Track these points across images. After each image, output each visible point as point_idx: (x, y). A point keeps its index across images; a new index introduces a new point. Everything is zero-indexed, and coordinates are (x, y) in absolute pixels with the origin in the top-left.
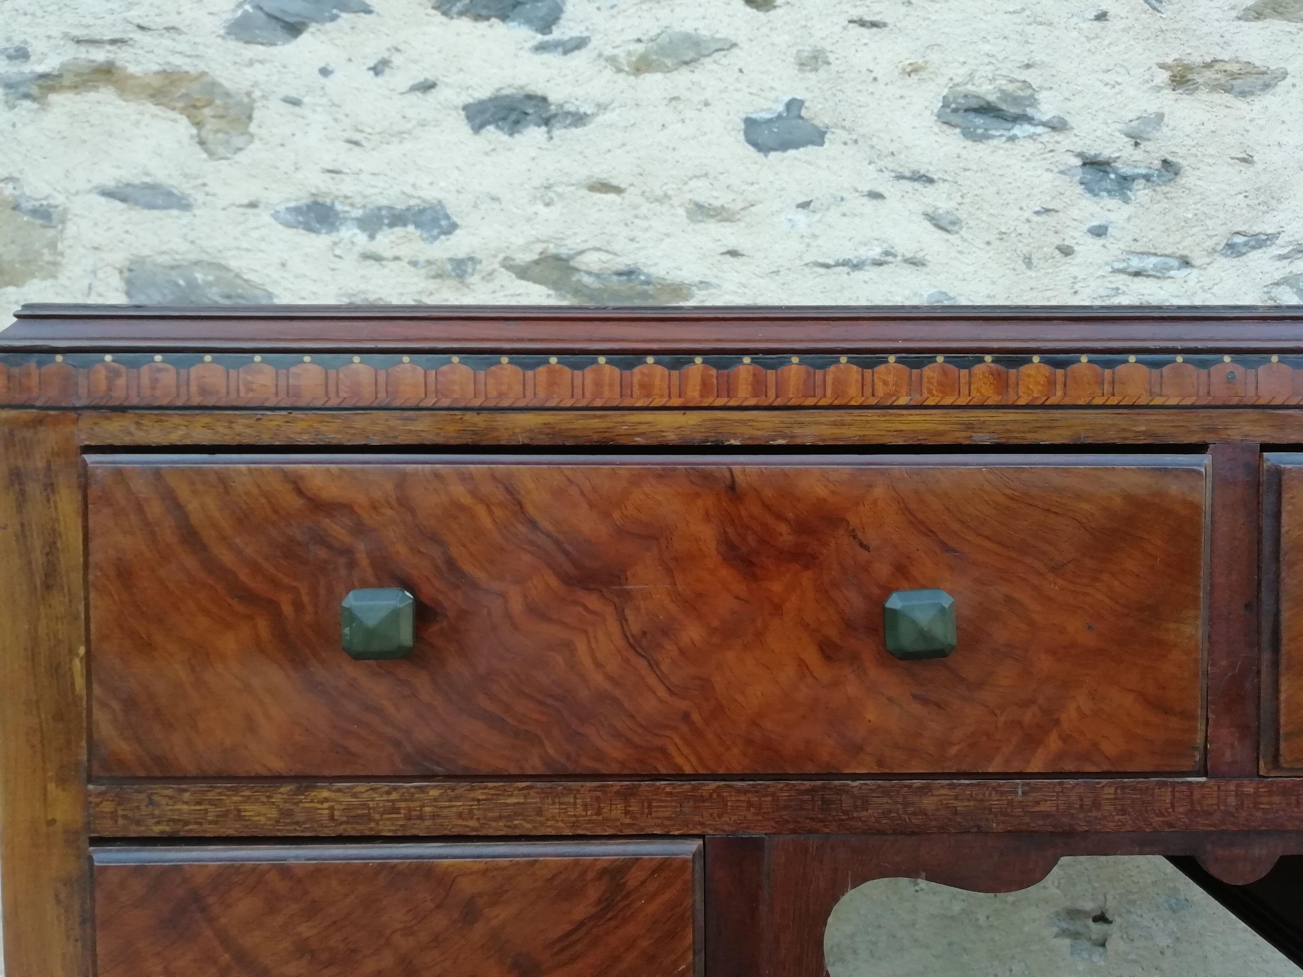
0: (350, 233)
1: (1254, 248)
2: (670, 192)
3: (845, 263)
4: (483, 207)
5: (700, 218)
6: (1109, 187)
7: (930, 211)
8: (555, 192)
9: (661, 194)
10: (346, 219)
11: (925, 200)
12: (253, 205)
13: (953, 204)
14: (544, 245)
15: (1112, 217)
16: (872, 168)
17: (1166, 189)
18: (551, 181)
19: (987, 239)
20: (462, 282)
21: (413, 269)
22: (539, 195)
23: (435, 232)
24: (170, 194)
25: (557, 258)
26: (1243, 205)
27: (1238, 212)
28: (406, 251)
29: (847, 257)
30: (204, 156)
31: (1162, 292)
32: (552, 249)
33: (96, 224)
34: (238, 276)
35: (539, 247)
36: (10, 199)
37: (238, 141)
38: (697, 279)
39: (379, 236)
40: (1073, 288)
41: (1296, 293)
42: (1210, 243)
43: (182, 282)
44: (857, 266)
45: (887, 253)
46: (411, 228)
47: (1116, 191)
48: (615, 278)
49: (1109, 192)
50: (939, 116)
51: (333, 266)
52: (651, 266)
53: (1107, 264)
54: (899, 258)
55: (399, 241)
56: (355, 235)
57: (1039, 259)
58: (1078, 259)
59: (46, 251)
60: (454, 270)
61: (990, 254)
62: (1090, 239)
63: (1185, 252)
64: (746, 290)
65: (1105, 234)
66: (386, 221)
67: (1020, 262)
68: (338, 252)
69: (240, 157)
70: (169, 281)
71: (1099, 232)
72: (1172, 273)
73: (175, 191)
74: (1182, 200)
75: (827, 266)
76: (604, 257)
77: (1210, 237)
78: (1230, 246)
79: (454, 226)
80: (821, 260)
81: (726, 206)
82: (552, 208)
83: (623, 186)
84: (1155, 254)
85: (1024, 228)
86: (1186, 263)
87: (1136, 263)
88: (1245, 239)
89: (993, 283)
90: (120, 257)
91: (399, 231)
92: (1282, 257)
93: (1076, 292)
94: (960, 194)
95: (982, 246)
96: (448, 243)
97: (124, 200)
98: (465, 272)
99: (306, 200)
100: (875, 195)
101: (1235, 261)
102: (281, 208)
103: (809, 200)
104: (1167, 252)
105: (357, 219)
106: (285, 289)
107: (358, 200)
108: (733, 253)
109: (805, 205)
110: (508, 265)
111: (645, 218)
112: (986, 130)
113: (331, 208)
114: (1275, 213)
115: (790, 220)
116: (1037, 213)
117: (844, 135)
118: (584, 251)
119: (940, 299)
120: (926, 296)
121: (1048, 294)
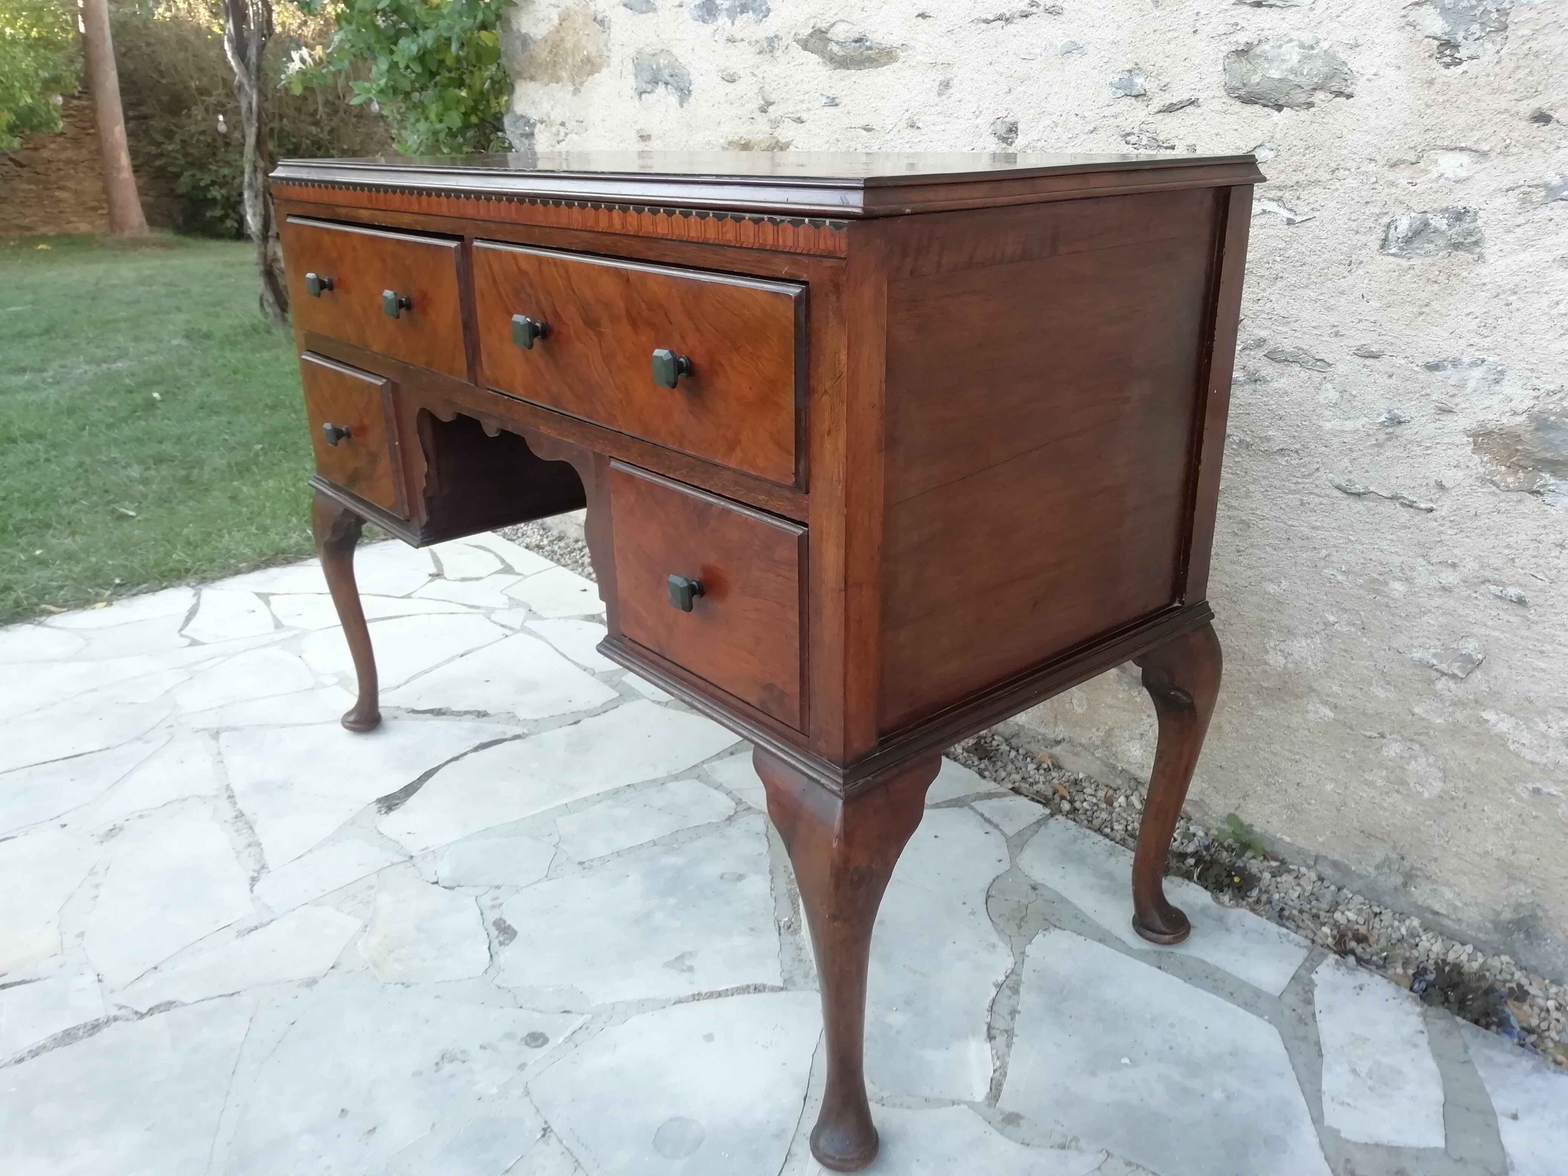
0: (722, 21)
3: (1001, 17)
10: (721, 10)
14: (815, 20)
20: (773, 56)
21: (750, 47)
23: (760, 16)
25: (821, 31)
28: (747, 33)
29: (1002, 11)
32: (819, 24)
33: (622, 28)
34: (676, 59)
35: (812, 23)
36: (593, 13)
38: (901, 42)
39: (736, 22)
43: (654, 67)
44: (1009, 20)
45: (1032, 3)
46: (750, 14)
48: (853, 44)
51: (713, 49)
52: (873, 32)
54: (1042, 8)
55: (744, 25)
56: (725, 23)
59: (605, 50)
60: (768, 47)
64: (931, 50)
66: (739, 10)
68: (716, 38)
70: (651, 66)
75: (987, 21)
76: (847, 27)
79: (769, 12)
80: (984, 17)
89: (1119, 27)
90: (632, 50)
91: (746, 16)
93: (1196, 32)
96: (766, 24)
97: (632, 9)
98: (774, 47)
105: (728, 9)
106: (694, 68)
108: (924, 16)
110: (796, 39)
118: (834, 24)
119: (1072, 49)
120: (1059, 46)
121: (1170, 35)
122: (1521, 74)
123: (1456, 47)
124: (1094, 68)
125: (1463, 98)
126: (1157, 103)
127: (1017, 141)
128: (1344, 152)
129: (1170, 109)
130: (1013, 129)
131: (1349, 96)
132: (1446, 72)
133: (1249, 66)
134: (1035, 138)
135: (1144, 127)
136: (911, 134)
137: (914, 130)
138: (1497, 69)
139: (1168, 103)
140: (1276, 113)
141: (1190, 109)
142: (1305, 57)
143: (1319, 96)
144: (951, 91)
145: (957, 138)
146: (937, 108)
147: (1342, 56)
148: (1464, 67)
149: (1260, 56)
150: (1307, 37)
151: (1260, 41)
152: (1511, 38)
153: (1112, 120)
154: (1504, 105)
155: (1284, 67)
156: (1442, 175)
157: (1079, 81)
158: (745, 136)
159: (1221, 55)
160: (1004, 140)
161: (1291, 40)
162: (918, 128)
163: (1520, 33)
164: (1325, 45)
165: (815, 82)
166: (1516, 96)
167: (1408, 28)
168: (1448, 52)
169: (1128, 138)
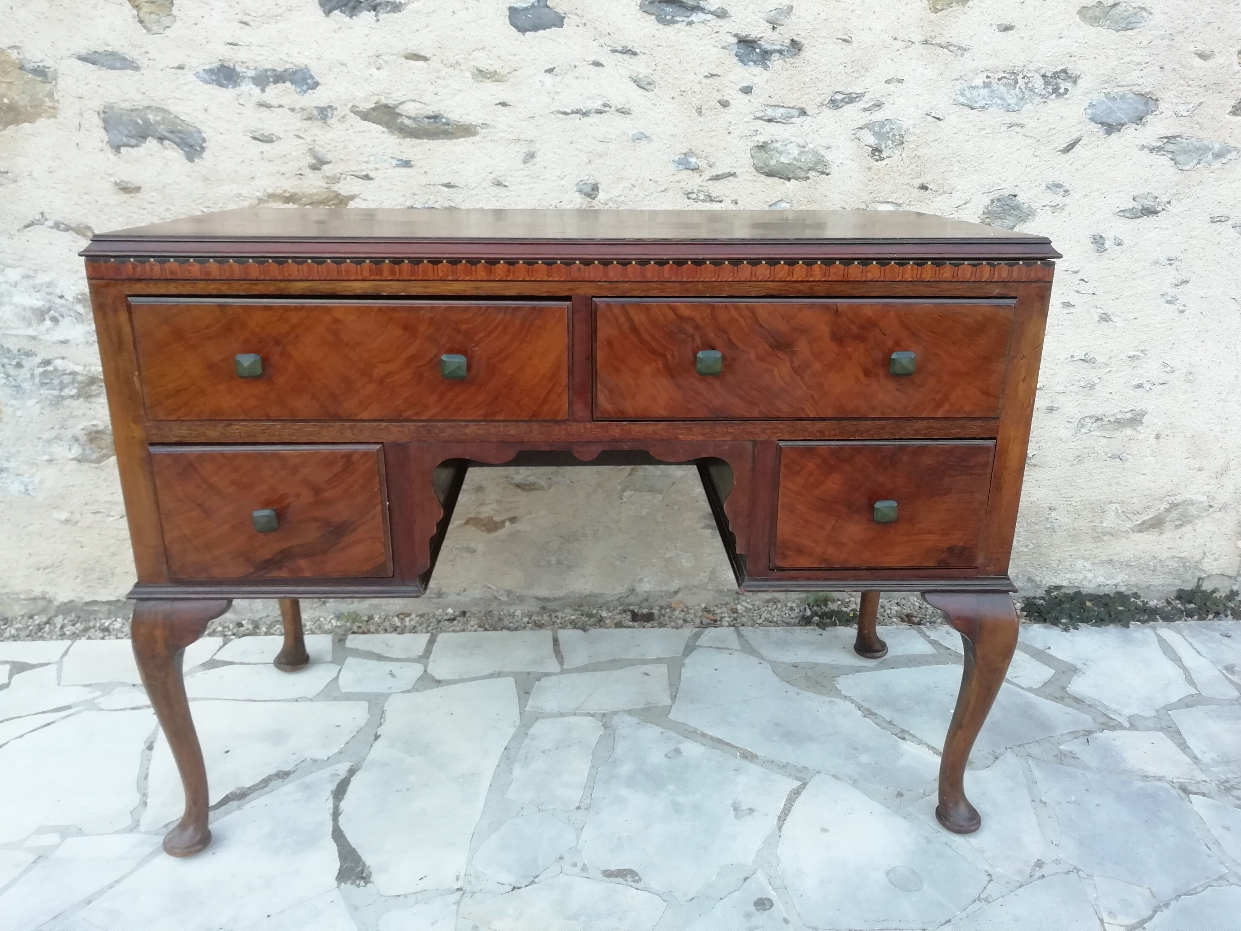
0: (248, 88)
1: (847, 103)
2: (460, 61)
3: (578, 112)
4: (335, 70)
5: (481, 79)
6: (755, 58)
7: (634, 75)
8: (383, 59)
9: (454, 62)
10: (244, 78)
11: (630, 67)
12: (181, 67)
13: (649, 71)
14: (378, 97)
15: (756, 80)
16: (595, 44)
17: (791, 60)
18: (380, 52)
19: (672, 96)
20: (325, 123)
21: (292, 113)
22: (372, 61)
23: (305, 87)
24: (124, 59)
25: (387, 106)
26: (843, 72)
27: (839, 77)
28: (286, 101)
29: (579, 108)
30: (144, 31)
31: (786, 133)
32: (384, 101)
33: (78, 80)
34: (176, 117)
35: (375, 99)
36: (17, 61)
37: (166, 21)
38: (480, 122)
39: (268, 90)
40: (728, 129)
41: (873, 134)
42: (819, 99)
43: (140, 121)
44: (585, 114)
45: (605, 105)
46: (288, 84)
47: (760, 61)
48: (426, 120)
49: (755, 62)
50: (641, 6)
51: (238, 111)
52: (449, 112)
53: (751, 113)
54: (613, 108)
55: (281, 94)
56: (251, 89)
57: (707, 109)
58: (732, 109)
59: (46, 99)
60: (319, 115)
61: (674, 106)
62: (741, 95)
63: (802, 106)
64: (513, 130)
65: (751, 92)
66: (271, 80)
67: (694, 111)
68: (241, 102)
69: (168, 32)
70: (131, 121)
71: (747, 90)
72: (794, 120)
73: (128, 57)
74: (803, 69)
75: (566, 113)
76: (418, 106)
77: (820, 95)
78: (833, 101)
79: (317, 84)
80: (562, 110)
81: (498, 71)
82: (381, 71)
83: (428, 56)
84: (783, 107)
85: (697, 88)
86: (803, 112)
87: (770, 113)
88: (843, 96)
89: (675, 126)
90: (97, 104)
91: (280, 86)
92: (865, 110)
93: (730, 133)
94: (654, 63)
95: (670, 100)
96: (313, 96)
97: (94, 63)
98: (327, 116)
99: (216, 65)
100: (597, 64)
101: (835, 112)
102: (200, 69)
103: (552, 67)
104: (791, 105)
105: (252, 78)
106: (209, 127)
107: (252, 65)
108: (504, 104)
109: (550, 71)
110: (355, 111)
111: (444, 79)
112: (673, 17)
113: (233, 70)
114: (863, 78)
115: (541, 81)
116: (706, 77)
117: (577, 20)
118: (404, 102)
119: (640, 137)
120: (631, 135)
121: (712, 134)
122: (912, 167)
123: (881, 151)
124: (659, 150)
125: (887, 177)
126: (707, 175)
127: (599, 197)
128: (829, 204)
129: (717, 178)
130: (595, 188)
131: (828, 174)
132: (877, 163)
133: (767, 155)
134: (617, 195)
135: (700, 188)
136: (498, 191)
137: (499, 187)
138: (902, 163)
139: (715, 174)
140: (787, 182)
141: (731, 178)
142: (802, 152)
143: (811, 174)
144: (535, 160)
145: (545, 194)
146: (523, 172)
147: (822, 153)
148: (886, 161)
149: (773, 150)
150: (801, 142)
151: (772, 141)
152: (906, 148)
153: (678, 184)
154: (907, 181)
155: (790, 157)
157: (648, 158)
158: (290, 190)
159: (749, 148)
160: (589, 195)
161: (792, 142)
162: (505, 186)
163: (911, 147)
164: (811, 146)
165: (382, 147)
166: (912, 177)
167: (856, 140)
168: (877, 154)
169: (690, 196)
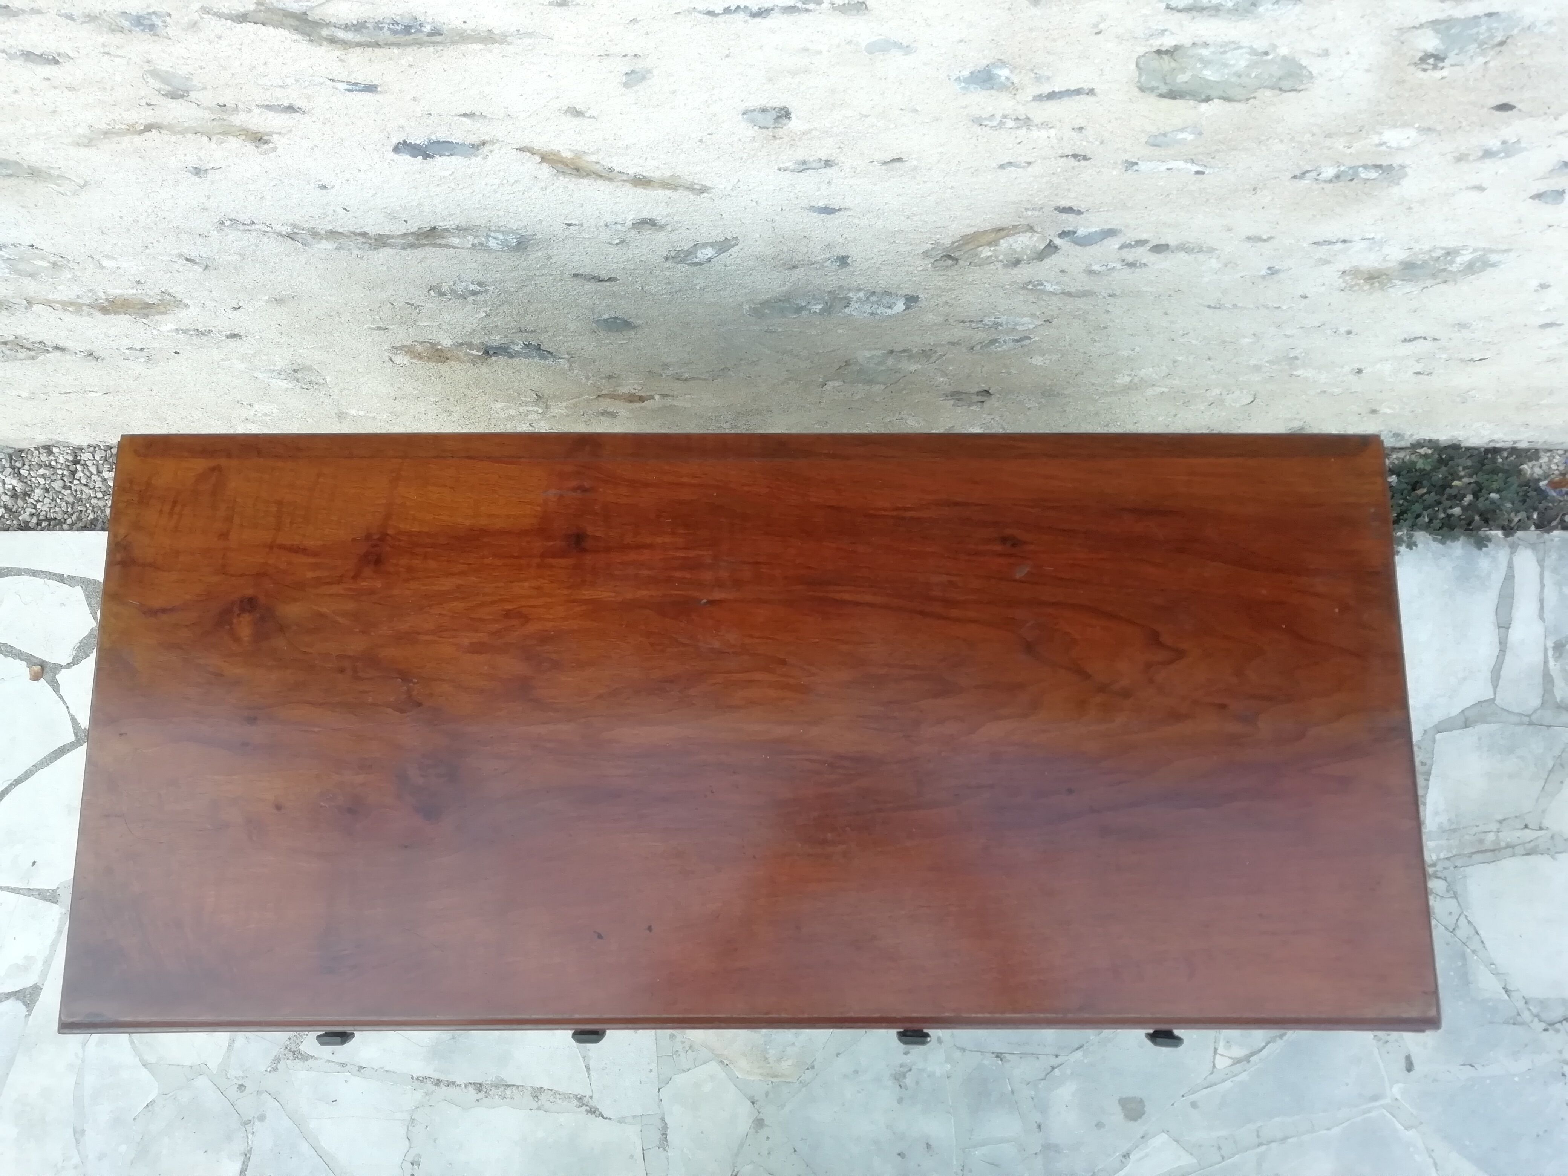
3: (740, 10)
20: (157, 34)
21: (71, 22)
25: (285, 10)
31: (1234, 33)
38: (513, 29)
41: (1440, 36)
44: (759, 14)
60: (134, 24)
64: (591, 40)
76: (357, 7)
80: (701, 8)
89: (972, 26)
93: (1099, 32)
110: (213, 12)
119: (885, 47)
120: (864, 44)
121: (1055, 33)
123: (1443, 60)
124: (927, 64)
126: (1029, 93)
129: (1051, 97)
130: (784, 114)
131: (1300, 91)
133: (1174, 66)
134: (828, 124)
136: (576, 122)
137: (579, 118)
138: (1480, 74)
139: (1048, 91)
140: (1204, 105)
141: (1082, 98)
142: (1256, 62)
143: (1263, 93)
144: (649, 82)
146: (625, 98)
147: (1304, 62)
148: (1444, 72)
149: (1191, 58)
150: (1261, 45)
153: (961, 110)
154: (1472, 100)
155: (1226, 70)
156: (1385, 143)
157: (902, 76)
159: (1136, 55)
161: (1240, 47)
162: (591, 117)
164: (1284, 51)
165: (303, 64)
166: (1488, 94)
167: (1394, 44)
168: (1431, 61)
169: (984, 122)
